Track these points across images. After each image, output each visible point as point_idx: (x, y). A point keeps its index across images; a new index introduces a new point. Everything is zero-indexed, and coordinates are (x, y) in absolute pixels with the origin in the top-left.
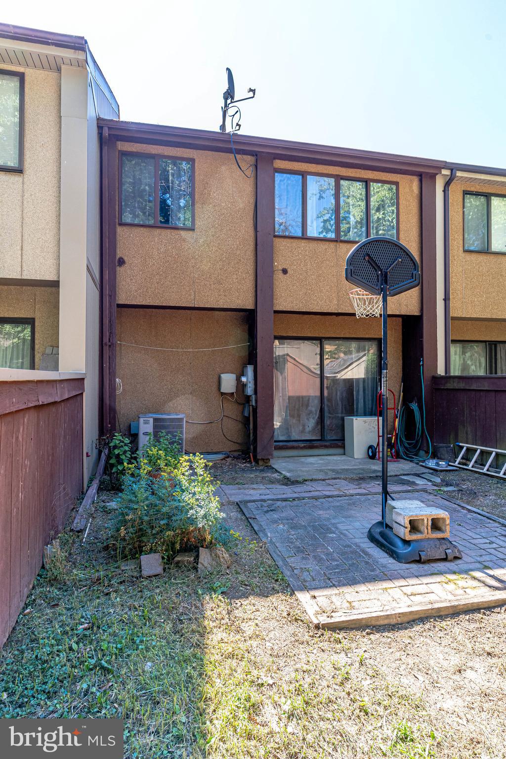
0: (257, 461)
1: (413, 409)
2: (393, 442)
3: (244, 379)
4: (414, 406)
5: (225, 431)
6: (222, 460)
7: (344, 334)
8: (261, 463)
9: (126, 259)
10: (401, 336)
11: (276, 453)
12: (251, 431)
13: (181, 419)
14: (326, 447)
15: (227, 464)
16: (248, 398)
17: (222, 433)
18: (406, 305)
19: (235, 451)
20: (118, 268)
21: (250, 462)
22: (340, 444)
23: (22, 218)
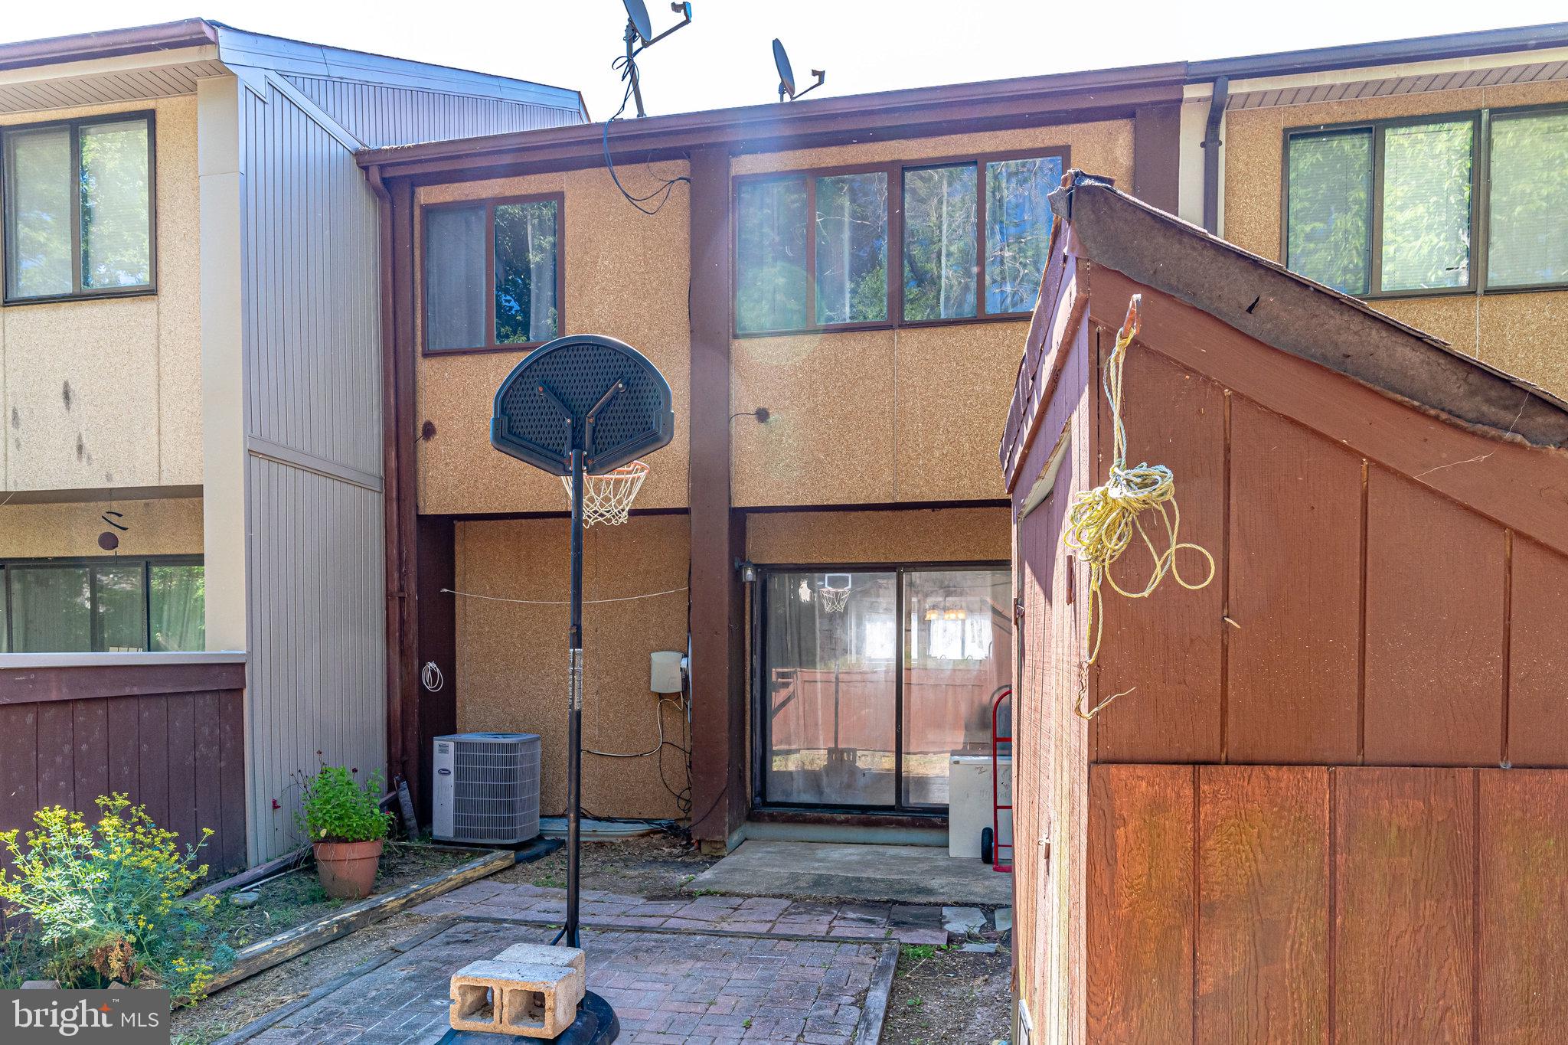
5: (667, 777)
8: (705, 849)
9: (436, 423)
14: (901, 824)
17: (660, 780)
20: (421, 441)
21: (691, 845)
22: (937, 820)
23: (159, 376)
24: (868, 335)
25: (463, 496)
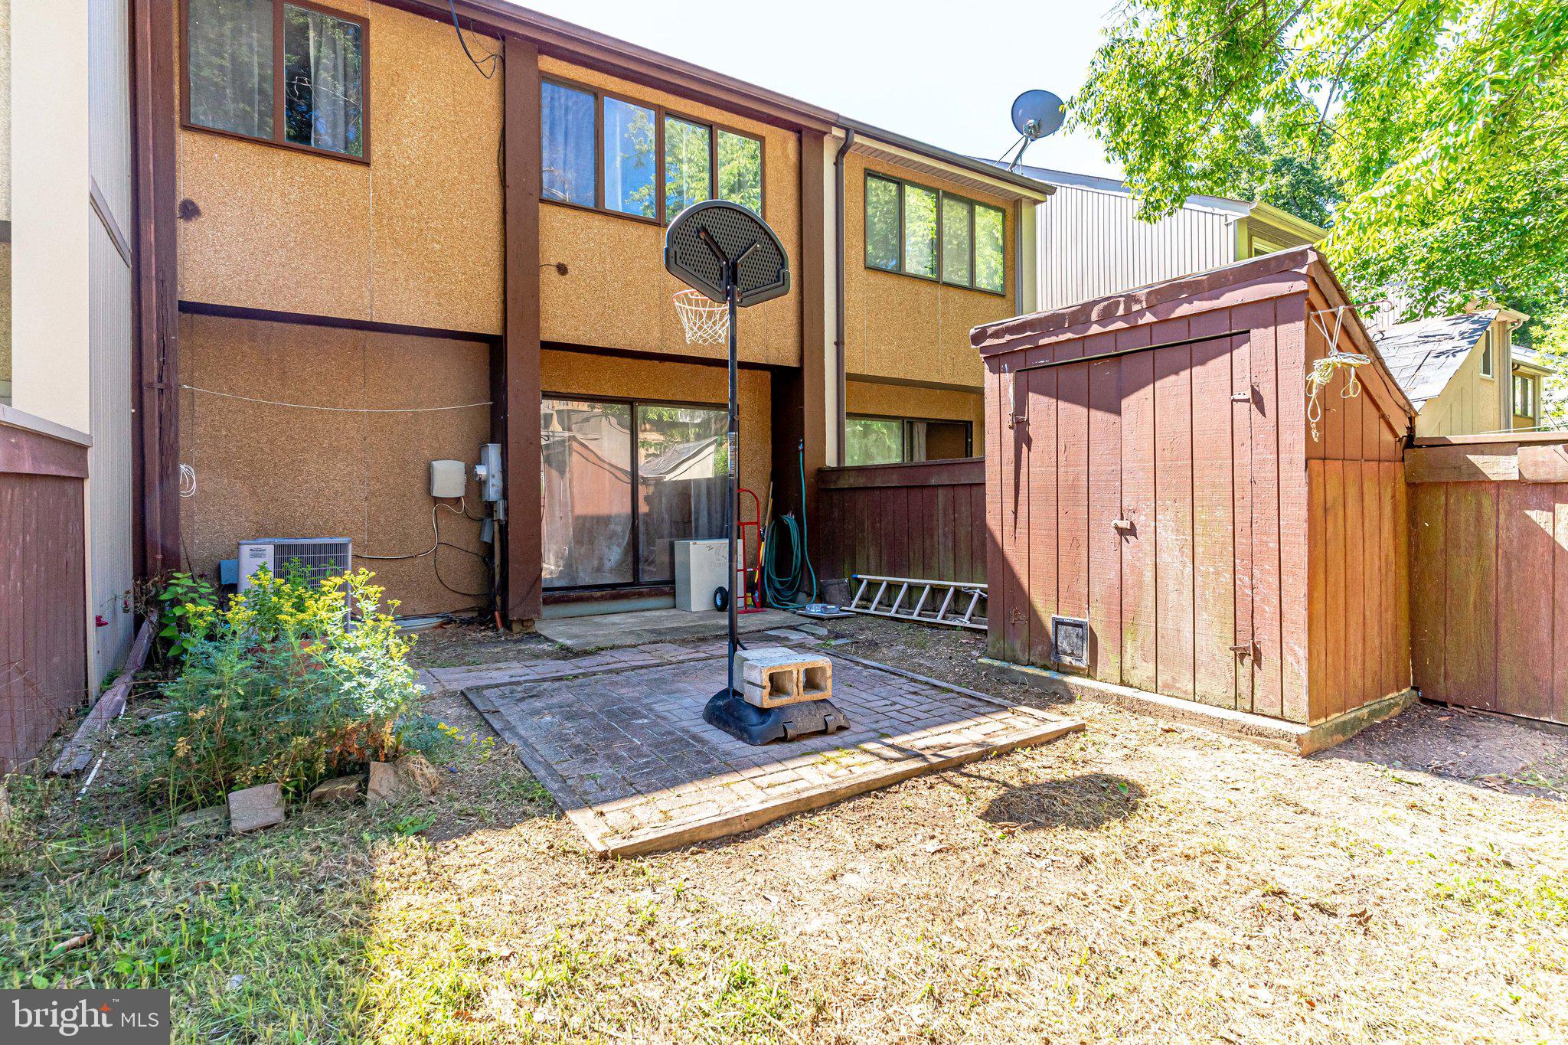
0: (507, 625)
1: (788, 525)
2: (756, 581)
3: (481, 471)
4: (790, 519)
5: (442, 573)
6: (435, 628)
8: (516, 628)
11: (547, 611)
12: (497, 570)
13: (344, 546)
14: (641, 595)
15: (448, 634)
16: (490, 506)
17: (435, 578)
18: (778, 349)
19: (464, 611)
21: (495, 629)
22: (667, 589)
24: (642, 226)
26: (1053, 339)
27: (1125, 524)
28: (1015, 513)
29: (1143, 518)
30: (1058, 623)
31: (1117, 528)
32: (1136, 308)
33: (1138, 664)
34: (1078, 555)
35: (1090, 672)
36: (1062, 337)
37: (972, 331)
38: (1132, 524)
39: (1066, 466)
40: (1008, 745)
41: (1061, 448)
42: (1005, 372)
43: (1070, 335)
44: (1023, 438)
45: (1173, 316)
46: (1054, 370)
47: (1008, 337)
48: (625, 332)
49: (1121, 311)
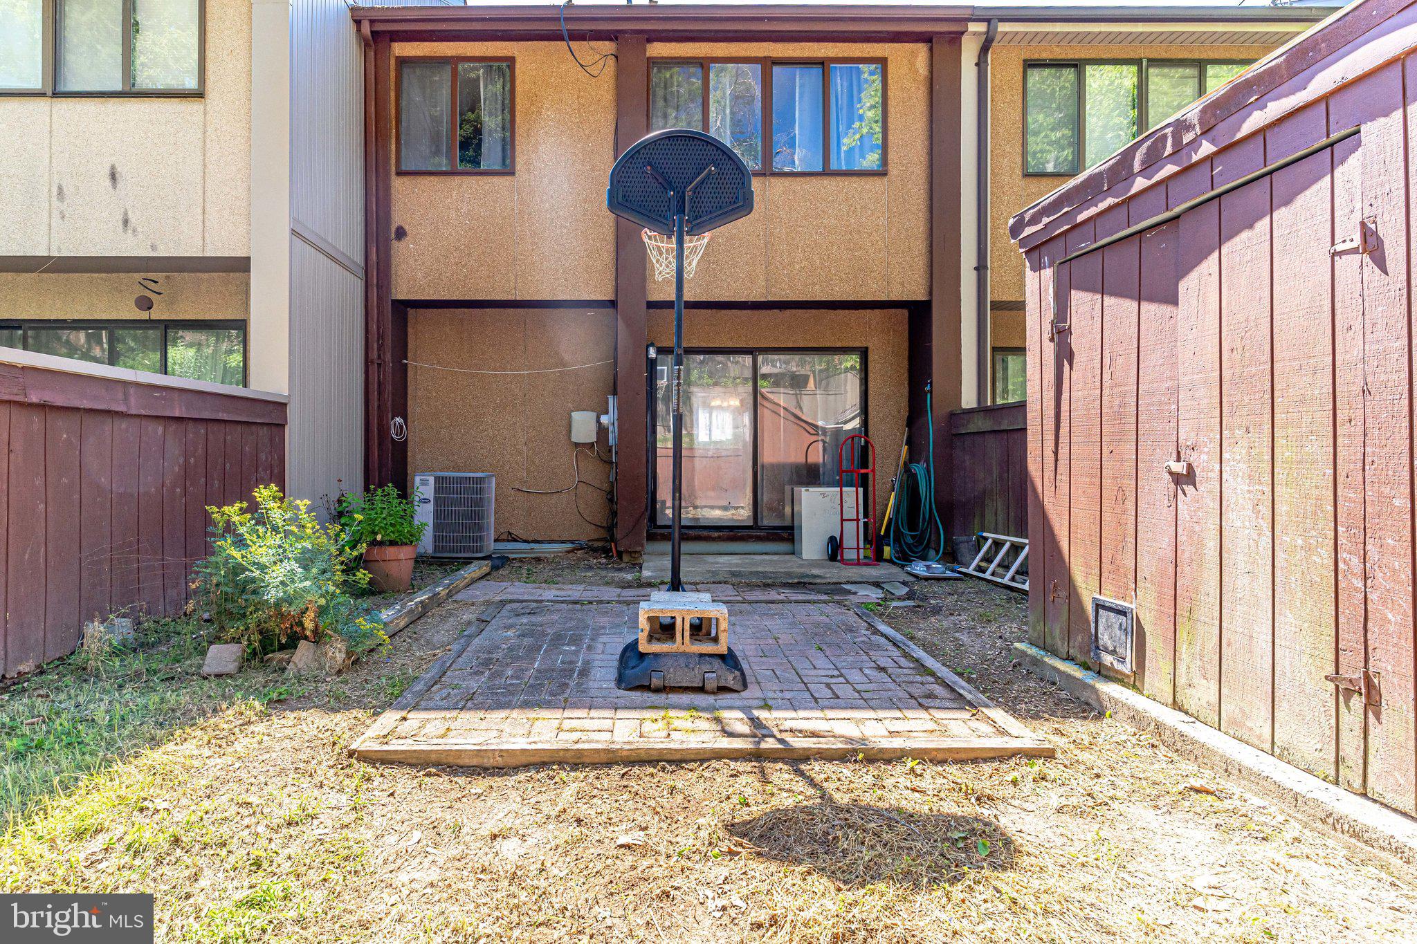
1: (916, 474)
2: (882, 533)
3: (605, 419)
4: (919, 469)
5: (581, 508)
6: (568, 552)
7: (794, 342)
8: (626, 558)
9: (407, 227)
10: (906, 344)
13: (485, 480)
14: (759, 539)
17: (575, 510)
18: (902, 284)
19: (597, 540)
20: (395, 244)
21: (612, 557)
22: (785, 535)
23: (205, 165)
25: (429, 285)
26: (1092, 211)
27: (1180, 468)
28: (1056, 453)
29: (1204, 457)
30: (1099, 606)
31: (1171, 473)
32: (1188, 137)
33: (1195, 681)
34: (1124, 512)
35: (1135, 681)
36: (1103, 205)
37: (1011, 221)
38: (1190, 466)
39: (1111, 387)
40: (895, 750)
41: (1107, 361)
42: (1045, 268)
43: (1110, 201)
44: (1065, 354)
45: (1239, 136)
46: (1099, 255)
47: (1046, 220)
48: (729, 284)
49: (1169, 150)
